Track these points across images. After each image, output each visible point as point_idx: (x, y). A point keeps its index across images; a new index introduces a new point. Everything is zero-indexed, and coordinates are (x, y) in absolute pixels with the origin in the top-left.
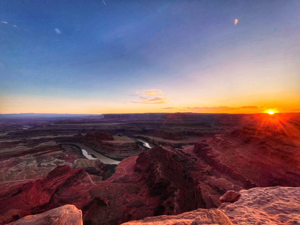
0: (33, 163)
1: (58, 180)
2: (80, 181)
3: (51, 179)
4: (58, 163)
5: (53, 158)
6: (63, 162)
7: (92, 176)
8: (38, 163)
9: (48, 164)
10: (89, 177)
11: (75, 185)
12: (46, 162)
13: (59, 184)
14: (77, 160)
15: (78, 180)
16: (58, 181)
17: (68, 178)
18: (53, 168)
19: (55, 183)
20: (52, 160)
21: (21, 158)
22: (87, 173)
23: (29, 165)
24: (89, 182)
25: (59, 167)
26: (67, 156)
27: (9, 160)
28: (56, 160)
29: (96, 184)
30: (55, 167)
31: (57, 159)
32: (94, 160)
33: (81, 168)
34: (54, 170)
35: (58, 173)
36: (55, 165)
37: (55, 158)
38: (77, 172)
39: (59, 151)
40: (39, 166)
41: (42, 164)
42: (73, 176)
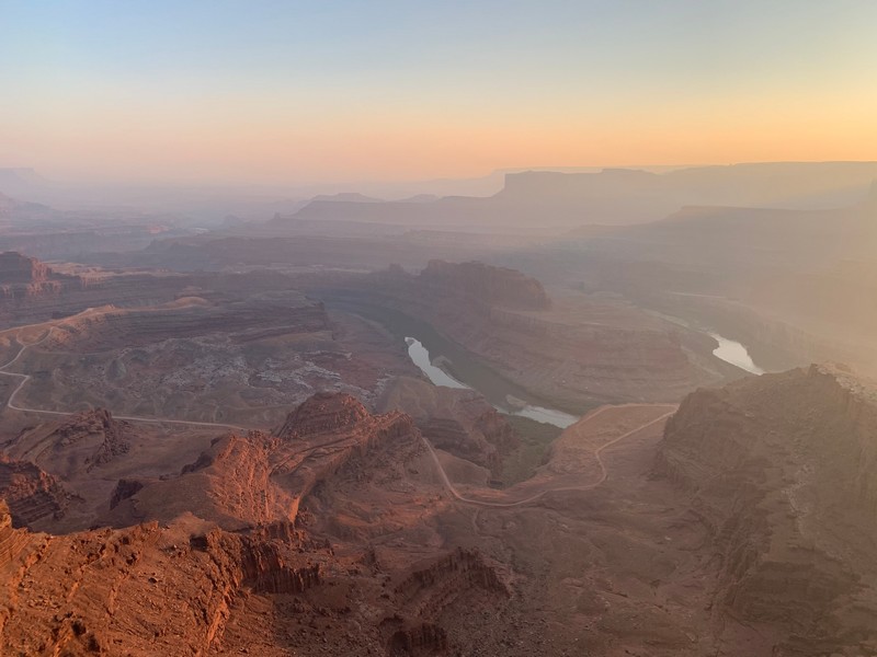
0: (236, 367)
1: (321, 446)
2: (400, 468)
3: (295, 438)
4: (316, 379)
5: (297, 358)
6: (337, 381)
7: (447, 456)
8: (252, 371)
9: (284, 380)
10: (438, 459)
11: (382, 482)
12: (277, 370)
13: (324, 462)
14: (385, 380)
15: (394, 464)
16: (322, 450)
17: (353, 447)
18: (300, 399)
19: (311, 456)
20: (297, 367)
21: (198, 341)
22: (425, 441)
23: (221, 372)
24: (436, 480)
25: (320, 397)
26: (348, 355)
27: (162, 346)
28: (311, 367)
29: (463, 495)
30: (309, 395)
31: (312, 364)
32: (456, 391)
33: (402, 416)
34: (303, 404)
35: (317, 419)
36: (309, 387)
37: (304, 359)
38: (386, 428)
39: (320, 334)
40: (255, 379)
41: (263, 375)
42: (373, 445)
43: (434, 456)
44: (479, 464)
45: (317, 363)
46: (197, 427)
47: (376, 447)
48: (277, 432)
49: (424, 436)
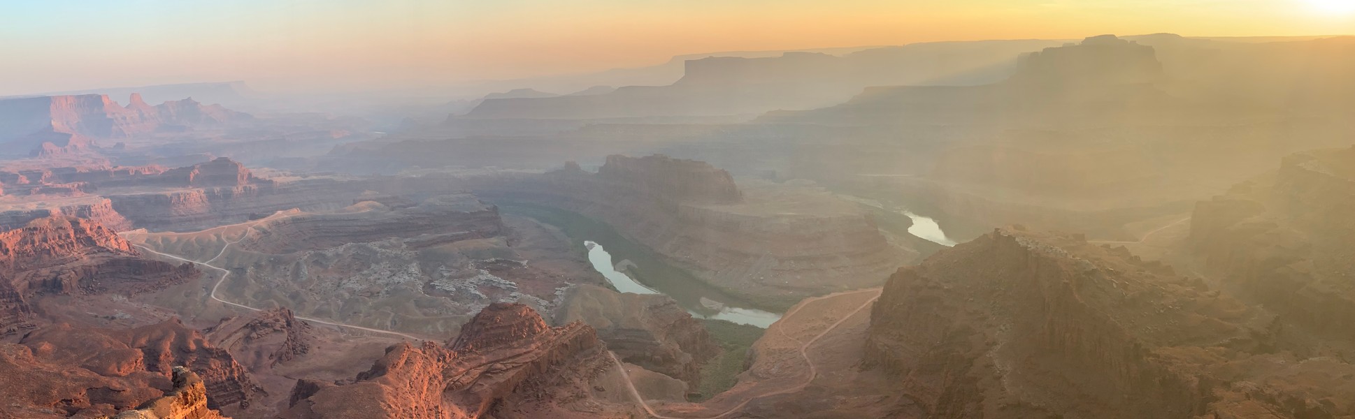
0: (410, 274)
1: (498, 361)
2: (586, 387)
3: (470, 351)
4: (491, 288)
5: (471, 267)
6: (513, 290)
7: (637, 370)
8: (427, 278)
9: (459, 289)
10: (627, 374)
11: (564, 401)
12: (451, 278)
13: (501, 379)
14: (564, 289)
15: (577, 381)
16: (499, 366)
17: (532, 362)
18: (475, 309)
19: (487, 372)
20: (470, 276)
21: (374, 245)
22: (612, 354)
23: (396, 279)
24: (625, 397)
25: (495, 308)
26: (525, 263)
27: (341, 250)
28: (486, 275)
29: (658, 412)
30: (484, 306)
31: (486, 272)
32: (643, 297)
33: (584, 327)
34: (478, 315)
35: (492, 332)
36: (484, 296)
37: (478, 267)
38: (567, 342)
39: (494, 240)
40: (429, 287)
41: (436, 283)
42: (554, 359)
43: (622, 370)
44: (675, 376)
45: (492, 271)
46: (372, 333)
47: (557, 362)
48: (451, 344)
49: (610, 349)
